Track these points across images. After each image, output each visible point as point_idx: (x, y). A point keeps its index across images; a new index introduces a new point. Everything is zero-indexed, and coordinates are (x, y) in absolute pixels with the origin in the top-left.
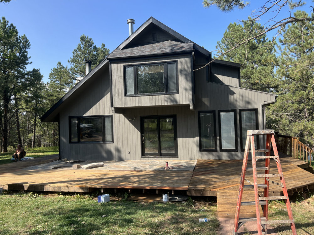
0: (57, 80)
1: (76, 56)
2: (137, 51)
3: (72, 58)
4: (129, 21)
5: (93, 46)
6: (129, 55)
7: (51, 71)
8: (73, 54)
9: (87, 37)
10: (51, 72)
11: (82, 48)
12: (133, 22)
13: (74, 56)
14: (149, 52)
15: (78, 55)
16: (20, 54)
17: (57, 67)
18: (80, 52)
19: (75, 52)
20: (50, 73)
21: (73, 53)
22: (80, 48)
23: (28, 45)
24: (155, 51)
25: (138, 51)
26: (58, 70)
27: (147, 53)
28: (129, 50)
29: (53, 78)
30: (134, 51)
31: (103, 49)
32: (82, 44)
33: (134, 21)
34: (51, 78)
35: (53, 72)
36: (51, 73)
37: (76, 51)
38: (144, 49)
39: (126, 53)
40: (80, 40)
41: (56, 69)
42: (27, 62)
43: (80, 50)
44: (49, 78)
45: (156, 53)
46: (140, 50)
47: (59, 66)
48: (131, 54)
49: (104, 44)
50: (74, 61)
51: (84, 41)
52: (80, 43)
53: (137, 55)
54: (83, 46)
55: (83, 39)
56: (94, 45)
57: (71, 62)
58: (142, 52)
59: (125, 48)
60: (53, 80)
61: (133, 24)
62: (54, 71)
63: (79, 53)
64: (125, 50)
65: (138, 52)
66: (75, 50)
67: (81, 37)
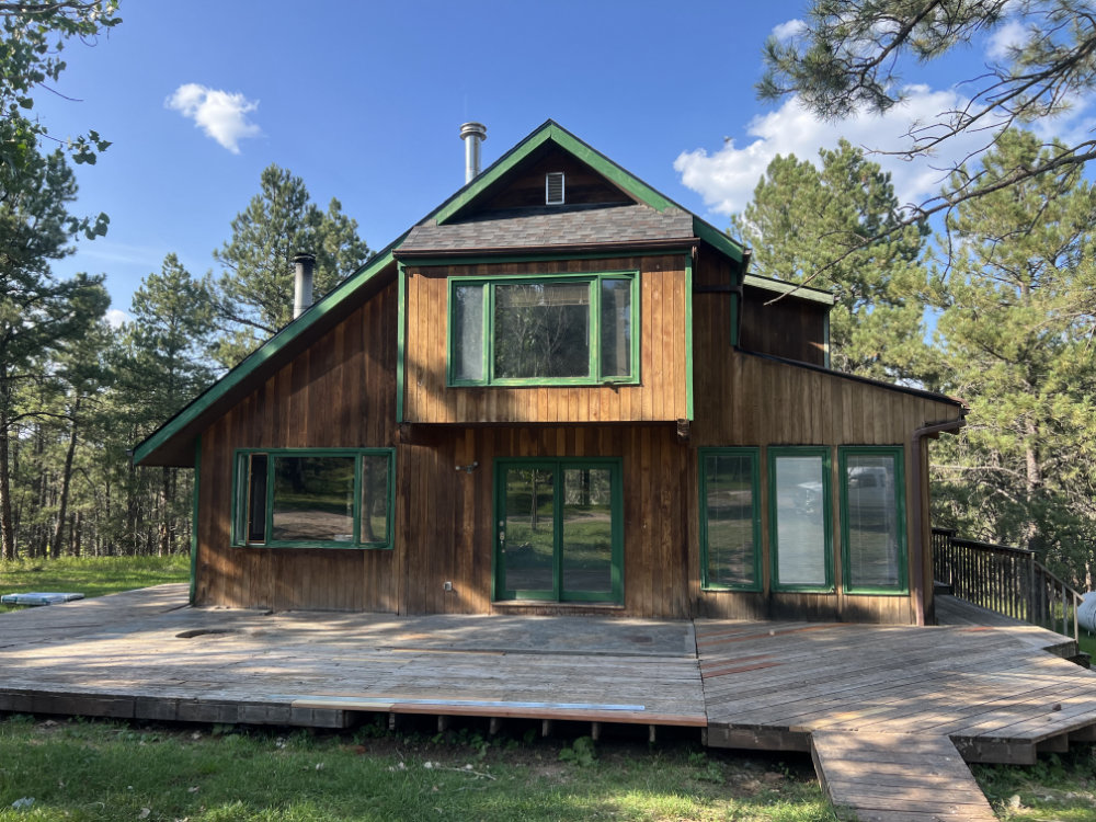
0: (159, 319)
1: (245, 239)
2: (498, 232)
3: (231, 242)
4: (466, 129)
5: (304, 207)
6: (469, 245)
7: (141, 283)
8: (233, 233)
9: (284, 174)
10: (141, 289)
11: (266, 212)
12: (478, 133)
13: (236, 238)
14: (541, 238)
15: (252, 234)
16: (40, 221)
17: (164, 274)
18: (258, 225)
19: (240, 225)
20: (136, 294)
21: (235, 226)
22: (260, 211)
23: (69, 188)
24: (561, 237)
25: (501, 233)
26: (167, 283)
27: (533, 243)
28: (468, 229)
29: (147, 311)
30: (485, 231)
31: (336, 218)
32: (269, 197)
33: (484, 128)
34: (138, 309)
35: (147, 290)
36: (139, 291)
37: (244, 219)
38: (520, 229)
39: (459, 237)
40: (262, 182)
41: (159, 280)
42: (62, 247)
43: (259, 217)
44: (133, 309)
45: (564, 242)
46: (507, 230)
47: (171, 271)
48: (479, 241)
49: (338, 200)
50: (236, 254)
51: (275, 185)
52: (262, 192)
53: (499, 246)
54: (271, 204)
55: (271, 178)
56: (309, 203)
57: (226, 257)
58: (515, 236)
59: (455, 219)
60: (147, 318)
61: (479, 139)
62: (150, 286)
63: (256, 228)
64: (454, 227)
65: (502, 237)
66: (240, 218)
67: (267, 174)
